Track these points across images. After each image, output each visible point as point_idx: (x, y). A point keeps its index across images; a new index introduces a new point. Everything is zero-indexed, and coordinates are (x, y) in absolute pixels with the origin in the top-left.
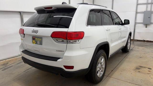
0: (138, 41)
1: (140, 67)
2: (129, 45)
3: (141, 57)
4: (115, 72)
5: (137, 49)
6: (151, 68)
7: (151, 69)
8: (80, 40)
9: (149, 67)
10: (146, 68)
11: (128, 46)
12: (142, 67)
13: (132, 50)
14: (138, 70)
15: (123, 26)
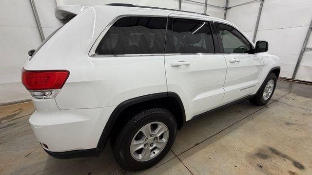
0: (302, 82)
1: (269, 153)
2: (270, 91)
3: (287, 124)
4: (202, 149)
5: (290, 102)
6: (304, 164)
7: (301, 167)
8: (54, 91)
9: (297, 160)
10: (289, 158)
11: (265, 94)
12: (277, 153)
13: (276, 101)
14: (260, 161)
15: (254, 55)
